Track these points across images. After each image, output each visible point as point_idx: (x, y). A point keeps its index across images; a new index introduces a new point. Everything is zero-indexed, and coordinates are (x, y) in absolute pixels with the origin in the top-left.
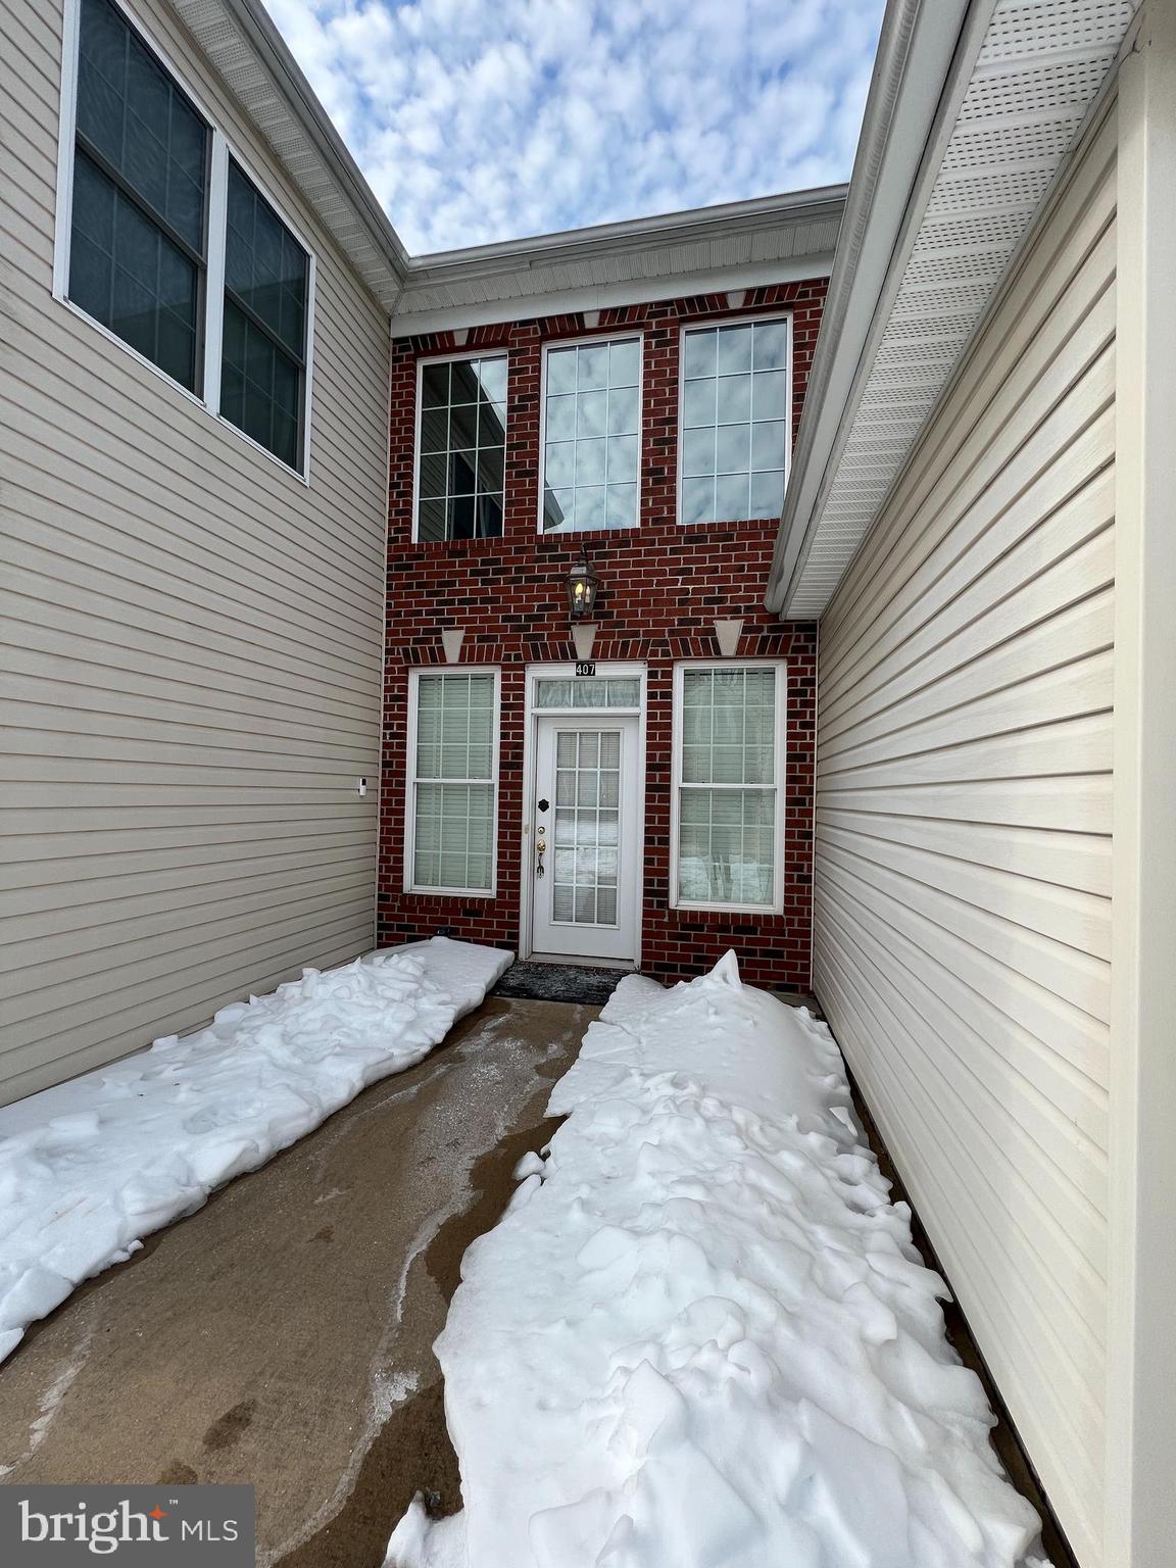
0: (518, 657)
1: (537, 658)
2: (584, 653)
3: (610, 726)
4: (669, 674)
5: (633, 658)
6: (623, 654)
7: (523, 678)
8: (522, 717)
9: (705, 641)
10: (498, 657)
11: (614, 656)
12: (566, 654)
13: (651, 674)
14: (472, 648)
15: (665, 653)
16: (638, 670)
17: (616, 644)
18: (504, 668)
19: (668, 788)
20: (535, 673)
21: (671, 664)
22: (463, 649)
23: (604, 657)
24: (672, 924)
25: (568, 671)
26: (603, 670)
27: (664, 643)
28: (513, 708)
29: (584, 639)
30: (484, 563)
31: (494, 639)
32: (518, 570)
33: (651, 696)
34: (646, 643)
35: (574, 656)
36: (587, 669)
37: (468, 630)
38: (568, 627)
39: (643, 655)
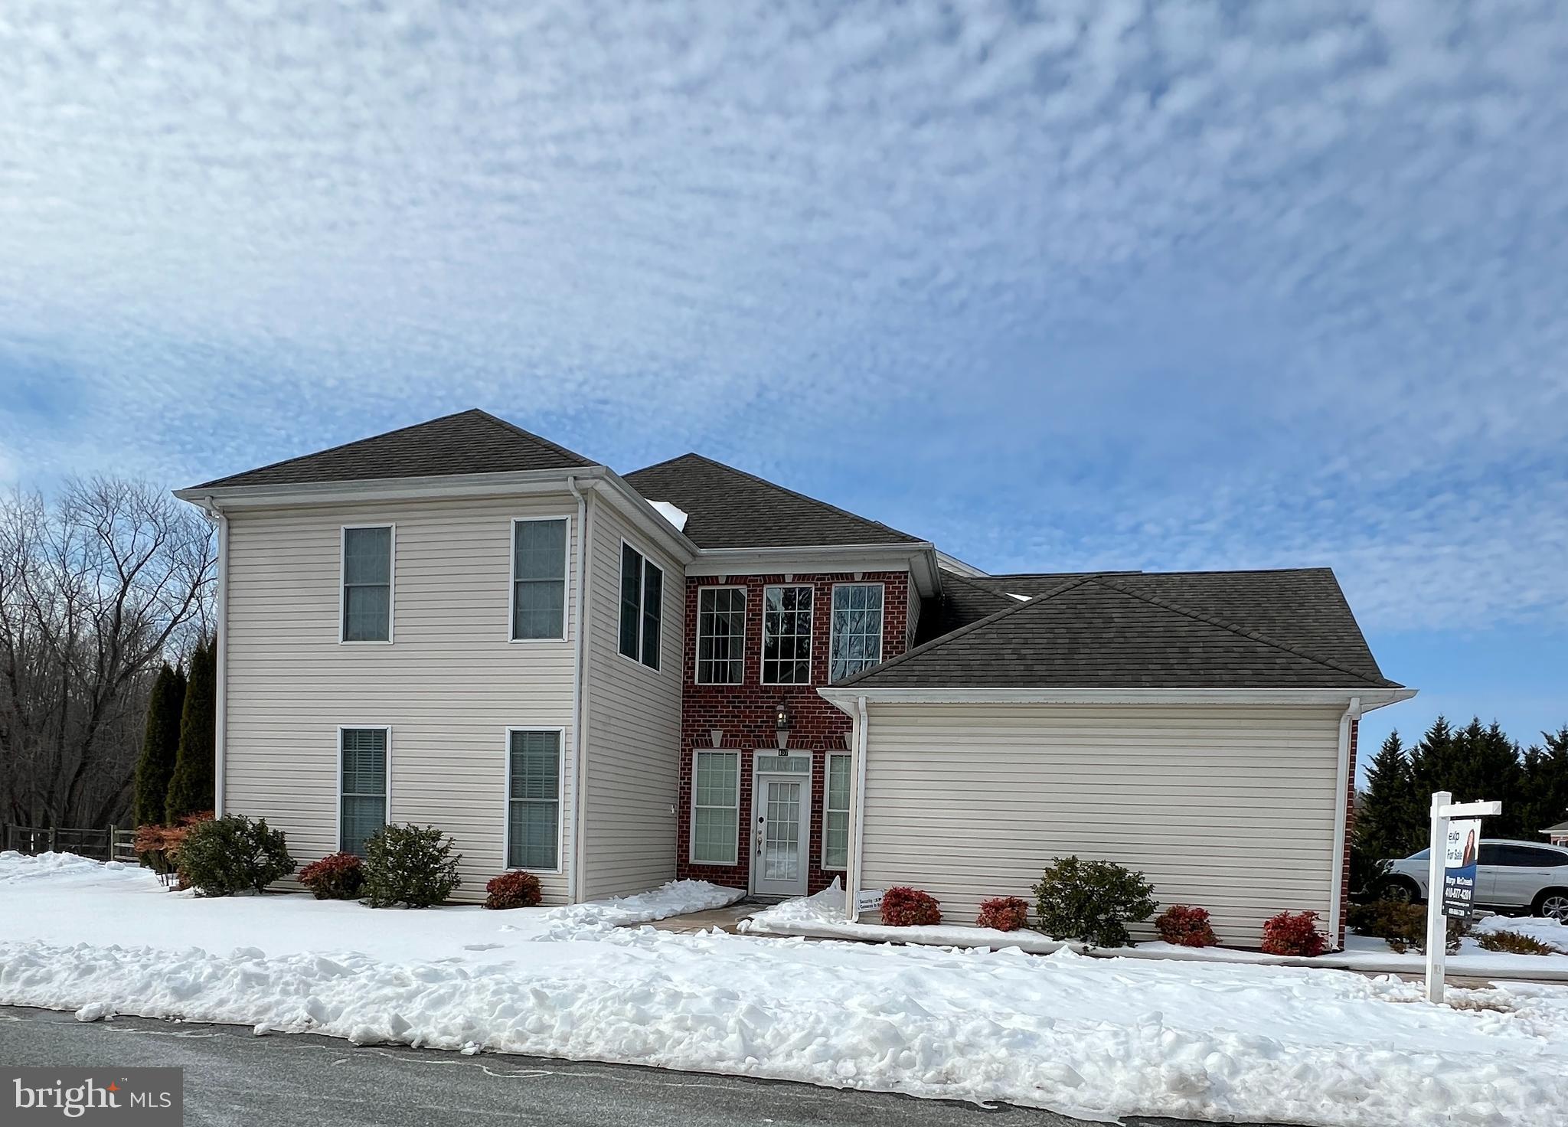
0: (749, 746)
1: (759, 747)
2: (782, 745)
3: (796, 781)
4: (824, 757)
5: (806, 748)
6: (802, 746)
7: (752, 756)
8: (751, 775)
9: (840, 742)
10: (740, 746)
11: (797, 747)
12: (773, 745)
13: (815, 757)
14: (727, 740)
15: (821, 747)
16: (808, 754)
17: (798, 741)
18: (743, 751)
19: (822, 812)
20: (757, 753)
21: (824, 752)
22: (722, 740)
23: (792, 748)
24: (822, 876)
25: (775, 753)
26: (791, 753)
27: (821, 742)
28: (747, 770)
29: (783, 738)
30: (733, 697)
31: (738, 736)
32: (750, 702)
33: (814, 767)
34: (812, 742)
35: (778, 747)
36: (784, 752)
37: (724, 731)
38: (775, 732)
39: (811, 747)
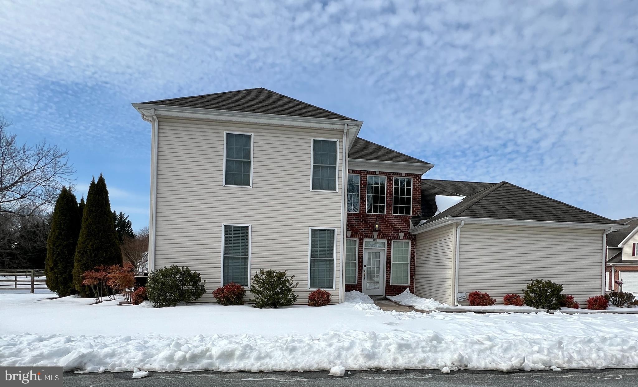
0: (362, 237)
1: (366, 237)
2: (375, 237)
3: (379, 251)
4: (391, 242)
5: (385, 238)
6: (383, 238)
7: (363, 241)
8: (363, 249)
9: (397, 236)
10: (358, 236)
11: (381, 238)
12: (372, 237)
13: (388, 242)
14: (353, 235)
15: (391, 238)
16: (385, 241)
17: (381, 236)
18: (359, 239)
19: (390, 263)
20: (365, 240)
21: (391, 240)
22: (351, 235)
23: (379, 238)
24: (391, 288)
25: (372, 240)
26: (378, 240)
27: (390, 236)
28: (361, 247)
29: (375, 234)
30: (355, 218)
31: (358, 233)
32: (362, 220)
33: (387, 246)
34: (387, 236)
35: (374, 238)
36: (375, 240)
37: (352, 231)
38: (372, 232)
39: (387, 238)
